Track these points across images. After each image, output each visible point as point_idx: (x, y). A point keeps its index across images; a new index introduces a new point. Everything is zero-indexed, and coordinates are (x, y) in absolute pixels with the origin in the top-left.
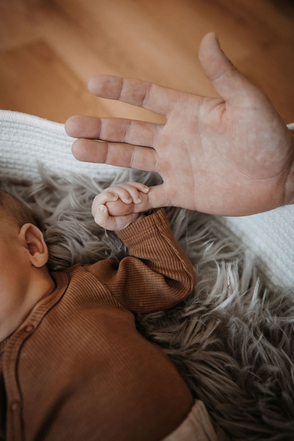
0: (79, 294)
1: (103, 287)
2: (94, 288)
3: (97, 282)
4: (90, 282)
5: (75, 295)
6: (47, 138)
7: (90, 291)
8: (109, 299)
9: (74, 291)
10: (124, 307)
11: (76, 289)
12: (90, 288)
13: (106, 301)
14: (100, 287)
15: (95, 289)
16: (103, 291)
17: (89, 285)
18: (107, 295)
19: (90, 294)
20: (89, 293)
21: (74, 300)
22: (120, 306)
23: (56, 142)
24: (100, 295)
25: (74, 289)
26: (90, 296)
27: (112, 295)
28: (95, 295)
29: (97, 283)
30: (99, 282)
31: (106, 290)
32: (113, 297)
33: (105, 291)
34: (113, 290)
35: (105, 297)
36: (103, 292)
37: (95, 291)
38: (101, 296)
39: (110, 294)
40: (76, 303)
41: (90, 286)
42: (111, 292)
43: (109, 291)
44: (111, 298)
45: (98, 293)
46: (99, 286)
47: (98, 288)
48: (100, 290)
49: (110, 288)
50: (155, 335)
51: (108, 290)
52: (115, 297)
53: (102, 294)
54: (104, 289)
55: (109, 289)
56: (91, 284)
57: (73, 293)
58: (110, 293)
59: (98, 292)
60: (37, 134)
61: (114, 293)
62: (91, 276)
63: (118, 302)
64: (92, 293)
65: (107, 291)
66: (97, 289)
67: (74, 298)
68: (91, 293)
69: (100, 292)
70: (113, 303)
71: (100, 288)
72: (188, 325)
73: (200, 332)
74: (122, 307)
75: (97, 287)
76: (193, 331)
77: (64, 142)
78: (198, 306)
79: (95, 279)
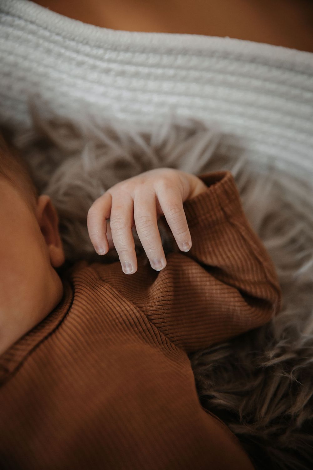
0: (92, 317)
1: (132, 307)
2: (118, 308)
3: (122, 299)
4: (110, 299)
5: (85, 317)
6: (46, 44)
7: (110, 314)
8: (145, 328)
9: (84, 310)
10: (172, 342)
11: (88, 308)
12: (111, 308)
13: (140, 332)
14: (127, 307)
15: (120, 310)
16: (134, 313)
17: (108, 303)
18: (141, 320)
19: (111, 319)
20: (109, 316)
21: (83, 324)
22: (164, 339)
23: (60, 55)
24: (128, 320)
25: (84, 308)
26: (110, 321)
27: (150, 320)
28: (121, 320)
29: (121, 301)
30: (124, 299)
31: (138, 311)
32: (151, 324)
33: (138, 314)
34: (149, 313)
35: (138, 324)
36: (134, 316)
37: (119, 313)
38: (130, 323)
39: (146, 320)
40: (87, 331)
41: (110, 305)
42: (148, 316)
43: (143, 314)
44: (149, 326)
45: (124, 317)
46: (125, 305)
47: (123, 309)
48: (127, 311)
49: (144, 309)
50: (213, 397)
51: (141, 312)
52: (154, 324)
53: (133, 319)
54: (135, 311)
55: (143, 311)
56: (112, 301)
57: (82, 314)
58: (145, 317)
59: (125, 315)
60: (30, 37)
61: (153, 317)
62: (111, 289)
63: (161, 333)
64: (114, 317)
65: (140, 314)
66: (122, 311)
67: (84, 322)
68: (112, 317)
69: (128, 314)
70: (153, 334)
71: (128, 309)
72: (265, 384)
73: (286, 395)
74: (169, 342)
75: (122, 307)
76: (275, 394)
77: (74, 55)
78: (284, 351)
79: (117, 295)
